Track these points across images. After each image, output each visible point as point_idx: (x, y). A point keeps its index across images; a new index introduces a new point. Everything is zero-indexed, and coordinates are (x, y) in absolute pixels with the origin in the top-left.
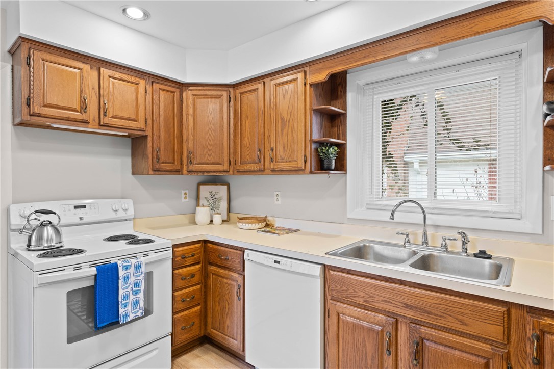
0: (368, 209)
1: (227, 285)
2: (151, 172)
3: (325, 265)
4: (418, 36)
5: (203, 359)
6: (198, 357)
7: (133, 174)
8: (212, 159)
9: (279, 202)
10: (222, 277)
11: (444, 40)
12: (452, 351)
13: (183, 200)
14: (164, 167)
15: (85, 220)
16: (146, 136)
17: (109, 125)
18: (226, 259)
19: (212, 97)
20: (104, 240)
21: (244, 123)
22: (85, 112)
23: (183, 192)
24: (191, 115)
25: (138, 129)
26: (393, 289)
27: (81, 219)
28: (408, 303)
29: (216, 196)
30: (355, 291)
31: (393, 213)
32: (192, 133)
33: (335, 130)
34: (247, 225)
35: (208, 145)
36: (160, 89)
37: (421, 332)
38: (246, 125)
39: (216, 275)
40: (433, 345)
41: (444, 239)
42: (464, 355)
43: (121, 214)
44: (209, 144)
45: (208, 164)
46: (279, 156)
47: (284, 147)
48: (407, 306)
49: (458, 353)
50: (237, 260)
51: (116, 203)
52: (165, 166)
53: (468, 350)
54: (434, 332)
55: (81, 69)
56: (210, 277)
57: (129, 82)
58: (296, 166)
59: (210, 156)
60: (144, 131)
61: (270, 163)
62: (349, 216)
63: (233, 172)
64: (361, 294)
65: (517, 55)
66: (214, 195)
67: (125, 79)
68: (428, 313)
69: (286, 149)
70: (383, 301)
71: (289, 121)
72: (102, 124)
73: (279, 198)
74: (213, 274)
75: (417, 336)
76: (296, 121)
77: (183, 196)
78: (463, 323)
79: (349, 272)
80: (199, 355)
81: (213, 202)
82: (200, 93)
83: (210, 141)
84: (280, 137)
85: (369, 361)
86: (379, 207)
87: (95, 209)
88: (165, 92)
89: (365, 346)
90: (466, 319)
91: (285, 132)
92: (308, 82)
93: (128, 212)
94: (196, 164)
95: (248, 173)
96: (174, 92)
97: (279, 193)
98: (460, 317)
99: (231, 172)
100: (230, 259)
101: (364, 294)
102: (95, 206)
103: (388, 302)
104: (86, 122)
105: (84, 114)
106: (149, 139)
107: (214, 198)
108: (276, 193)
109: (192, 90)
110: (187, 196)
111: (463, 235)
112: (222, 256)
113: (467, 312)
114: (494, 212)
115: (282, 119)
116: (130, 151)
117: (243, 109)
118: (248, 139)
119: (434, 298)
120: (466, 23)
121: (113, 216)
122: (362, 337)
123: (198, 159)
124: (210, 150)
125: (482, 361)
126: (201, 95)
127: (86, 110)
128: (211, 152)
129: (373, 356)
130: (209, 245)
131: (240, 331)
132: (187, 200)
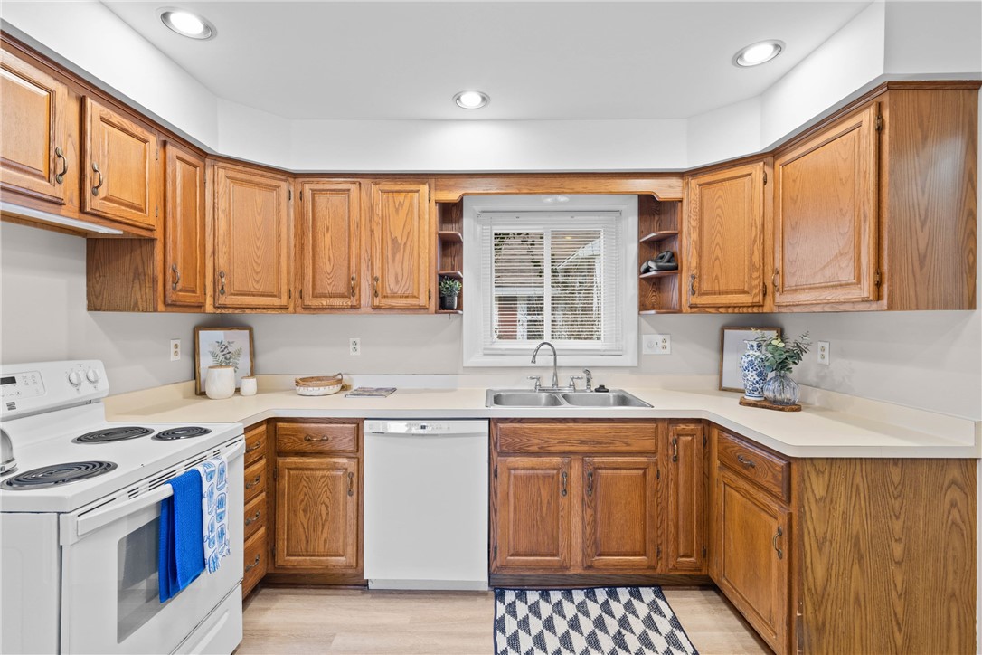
0: (485, 354)
1: (323, 480)
2: (161, 306)
3: (489, 419)
4: (563, 180)
5: (277, 609)
6: (267, 609)
7: (89, 309)
8: (260, 287)
9: (358, 353)
10: (312, 469)
11: (585, 190)
12: (619, 471)
13: (173, 358)
14: (183, 299)
15: (19, 409)
16: (152, 240)
17: (101, 214)
18: (322, 440)
19: (260, 185)
20: (73, 441)
21: (320, 236)
22: (59, 182)
23: (173, 343)
24: (224, 211)
25: (146, 226)
26: (569, 429)
27: (11, 406)
28: (583, 438)
29: (230, 349)
30: (529, 440)
31: (534, 357)
32: (224, 241)
33: (449, 260)
34: (322, 389)
35: (254, 264)
36: (178, 158)
37: (594, 463)
38: (326, 241)
39: (297, 469)
40: (604, 471)
41: (572, 379)
42: (628, 471)
43: (87, 391)
44: (256, 262)
45: (254, 295)
46: (388, 289)
47: (396, 277)
48: (582, 442)
49: (624, 472)
50: (346, 437)
51: (76, 369)
52: (184, 296)
53: (631, 466)
54: (605, 459)
55: (50, 92)
56: (283, 477)
57: (132, 135)
58: (417, 303)
59: (258, 282)
60: (151, 230)
61: (373, 299)
62: (466, 364)
63: (294, 309)
64: (536, 441)
65: (618, 214)
66: (227, 347)
67: (126, 127)
68: (600, 443)
69: (400, 279)
70: (559, 443)
71: (405, 244)
72: (88, 209)
73: (358, 347)
74: (289, 469)
75: (591, 467)
76: (416, 244)
77: (173, 350)
78: (628, 445)
79: (520, 420)
80: (265, 607)
81: (226, 358)
82: (240, 176)
83: (258, 258)
84: (390, 261)
85: (544, 509)
86: (500, 352)
87: (35, 383)
88: (184, 165)
89: (540, 495)
90: (629, 441)
91: (399, 257)
92: (433, 199)
93: (98, 385)
94: (232, 294)
95: (326, 311)
96: (196, 167)
97: (358, 340)
98: (626, 440)
99: (291, 309)
100: (330, 439)
101: (540, 441)
102: (33, 376)
103: (563, 443)
104: (58, 203)
105: (57, 185)
106: (158, 247)
107: (226, 351)
108: (352, 340)
109: (225, 168)
110: (179, 350)
111: (588, 372)
112: (312, 437)
113: (630, 434)
114: (604, 351)
115: (394, 240)
116: (83, 264)
117: (319, 214)
118: (329, 260)
119: (605, 429)
120: (603, 181)
121: (71, 395)
122: (537, 486)
123: (237, 287)
124: (257, 273)
125: (641, 472)
126: (242, 180)
127: (61, 179)
128: (259, 276)
129: (548, 502)
130: (280, 425)
131: (351, 539)
132: (179, 358)
